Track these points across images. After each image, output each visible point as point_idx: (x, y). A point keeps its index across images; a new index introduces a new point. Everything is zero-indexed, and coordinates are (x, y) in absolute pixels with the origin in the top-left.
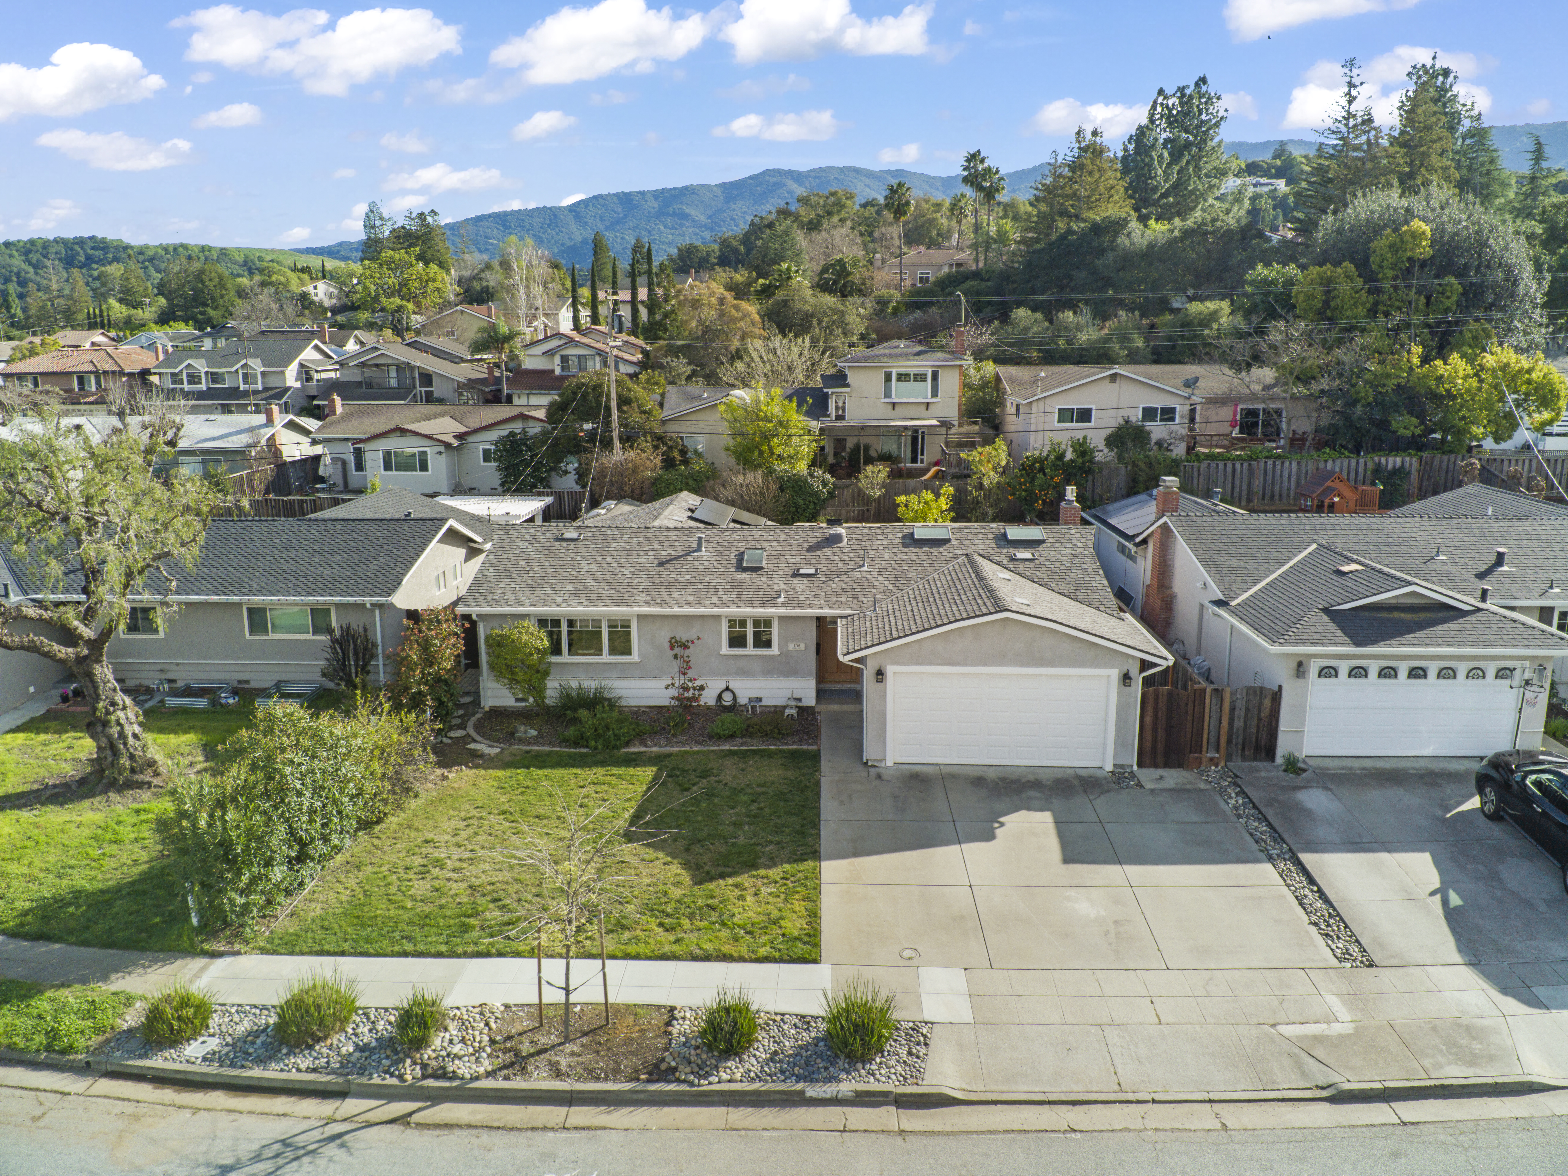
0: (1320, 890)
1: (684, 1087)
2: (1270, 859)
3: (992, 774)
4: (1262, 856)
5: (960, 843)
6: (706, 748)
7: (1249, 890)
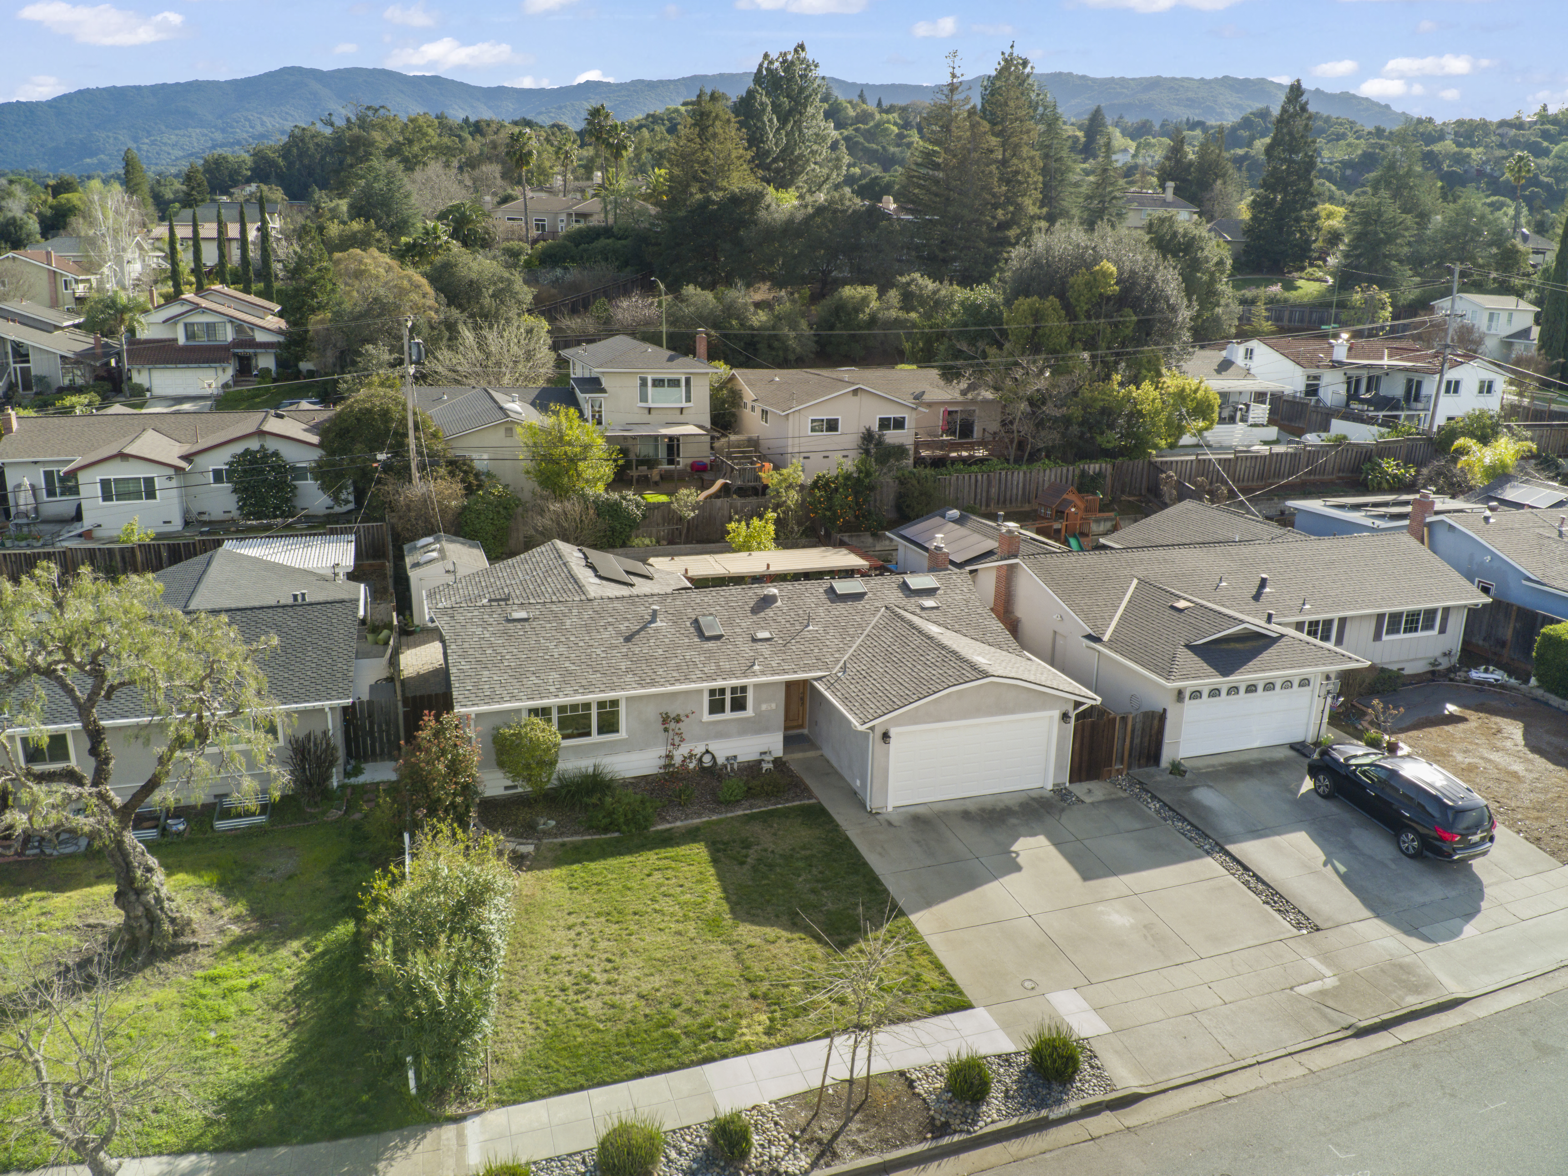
0: (1255, 875)
1: (964, 1137)
2: (1208, 853)
3: (971, 807)
4: (1200, 851)
5: (996, 878)
6: (723, 816)
7: (1211, 882)
